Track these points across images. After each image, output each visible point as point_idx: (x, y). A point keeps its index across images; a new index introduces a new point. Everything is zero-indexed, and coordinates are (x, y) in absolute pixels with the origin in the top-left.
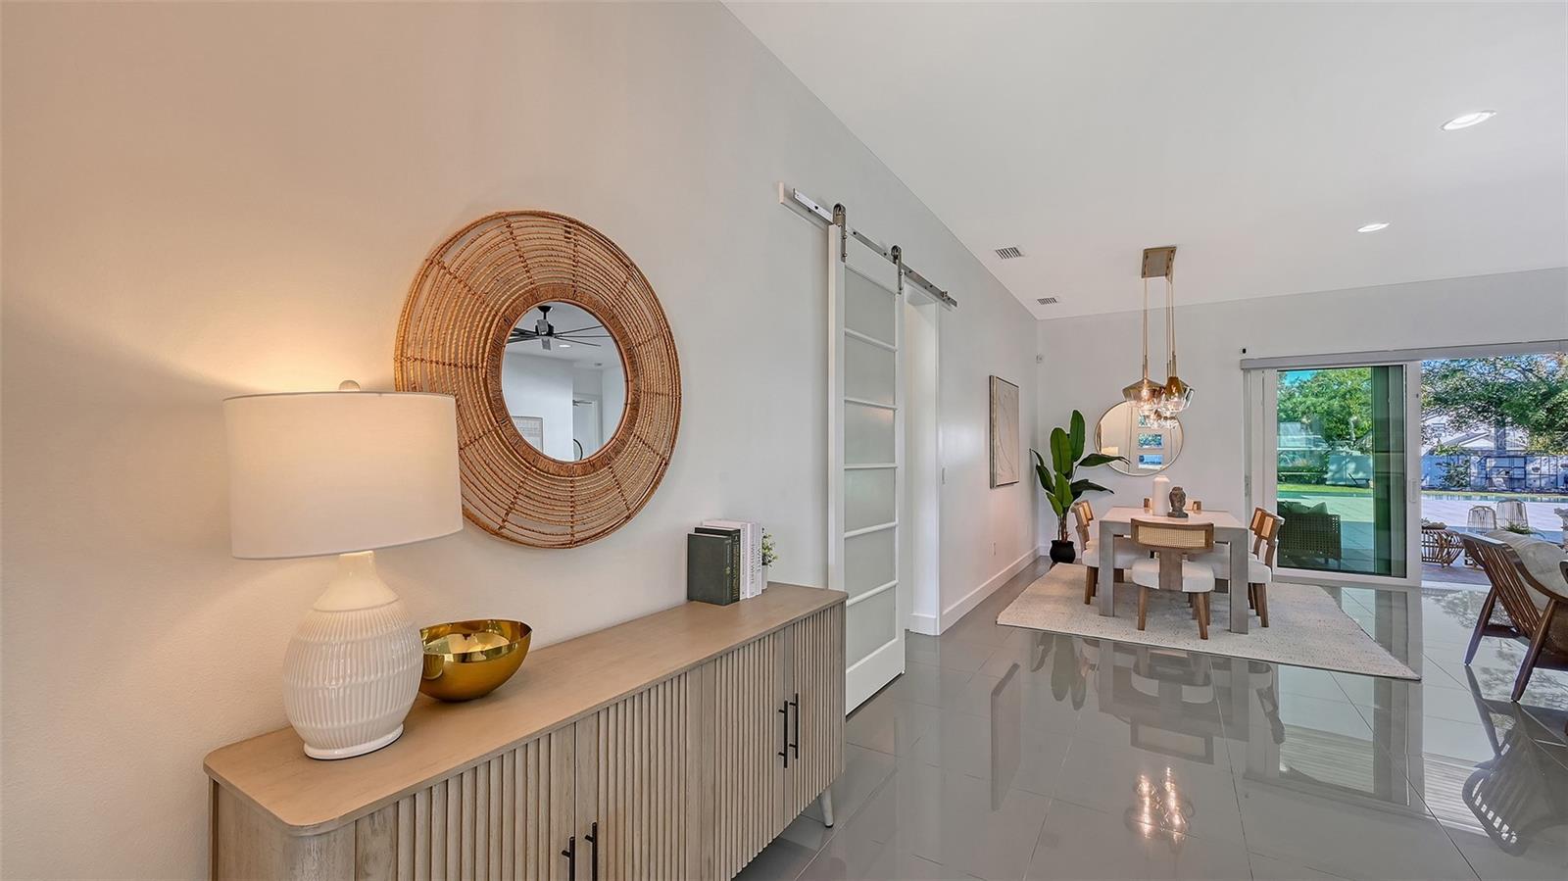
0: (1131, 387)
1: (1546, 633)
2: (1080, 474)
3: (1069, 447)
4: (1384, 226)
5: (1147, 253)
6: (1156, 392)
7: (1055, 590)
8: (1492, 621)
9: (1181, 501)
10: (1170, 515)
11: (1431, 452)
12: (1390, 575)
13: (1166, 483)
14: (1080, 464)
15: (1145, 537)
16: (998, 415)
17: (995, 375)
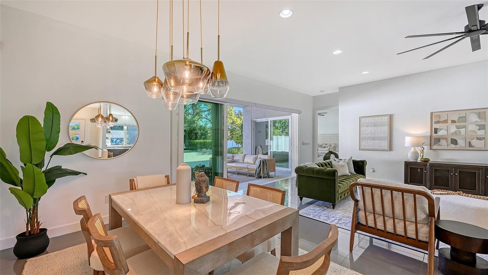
3: (42, 137)
14: (55, 153)
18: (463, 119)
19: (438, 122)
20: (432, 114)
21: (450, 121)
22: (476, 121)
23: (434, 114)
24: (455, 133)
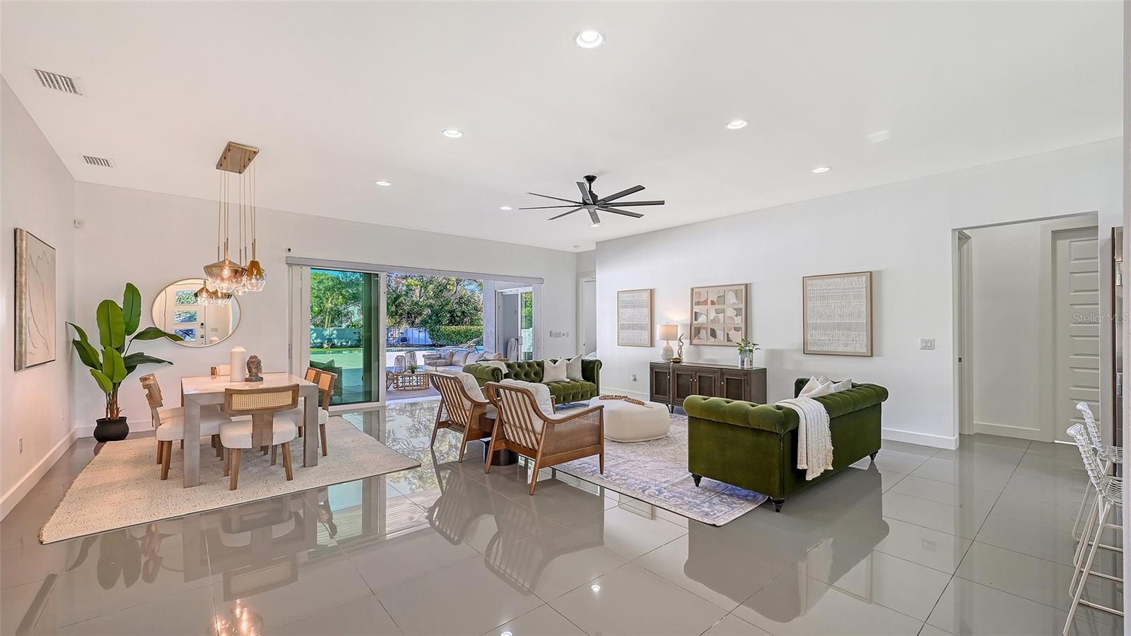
0: (214, 266)
1: (470, 425)
2: (133, 347)
3: (122, 320)
4: (388, 184)
5: (230, 147)
6: (238, 272)
7: (117, 474)
8: (441, 420)
9: (257, 368)
10: (247, 380)
11: (348, 326)
12: (370, 401)
13: (244, 352)
14: (135, 338)
15: (238, 403)
16: (28, 278)
17: (25, 229)
18: (722, 299)
19: (698, 303)
20: (692, 290)
21: (709, 302)
22: (734, 303)
23: (695, 290)
24: (715, 321)
